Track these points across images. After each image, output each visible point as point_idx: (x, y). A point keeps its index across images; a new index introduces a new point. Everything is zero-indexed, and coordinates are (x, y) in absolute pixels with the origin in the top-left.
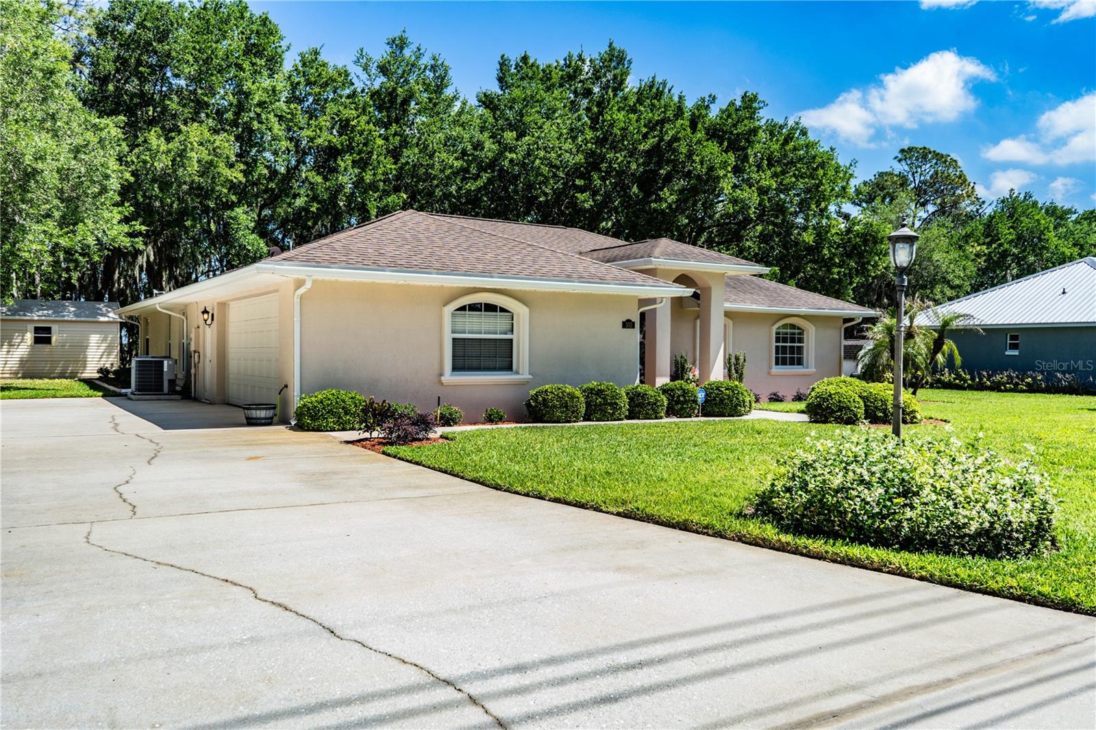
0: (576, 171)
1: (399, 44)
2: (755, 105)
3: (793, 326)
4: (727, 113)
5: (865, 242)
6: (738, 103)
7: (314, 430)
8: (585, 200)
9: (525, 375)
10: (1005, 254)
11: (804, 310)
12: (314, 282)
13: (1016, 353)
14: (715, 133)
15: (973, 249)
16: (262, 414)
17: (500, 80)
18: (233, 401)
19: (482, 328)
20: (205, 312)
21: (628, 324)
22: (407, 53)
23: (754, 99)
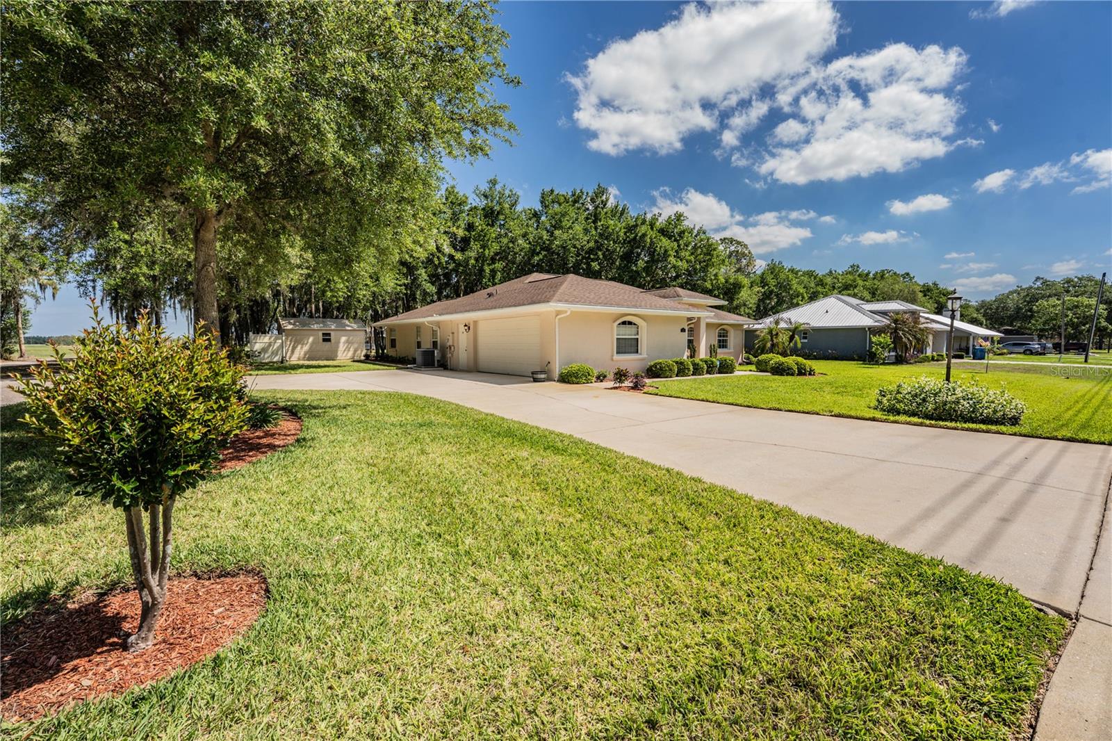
0: (591, 251)
1: (493, 183)
2: (682, 218)
3: (724, 330)
4: (669, 221)
5: (735, 287)
6: (673, 217)
7: (577, 384)
8: (595, 266)
9: (644, 355)
10: (771, 292)
11: (732, 322)
12: (572, 312)
13: (806, 341)
14: (663, 232)
15: (756, 289)
16: (543, 376)
17: (542, 202)
18: (481, 370)
19: (628, 333)
20: (466, 326)
21: (683, 330)
22: (498, 187)
23: (681, 215)
